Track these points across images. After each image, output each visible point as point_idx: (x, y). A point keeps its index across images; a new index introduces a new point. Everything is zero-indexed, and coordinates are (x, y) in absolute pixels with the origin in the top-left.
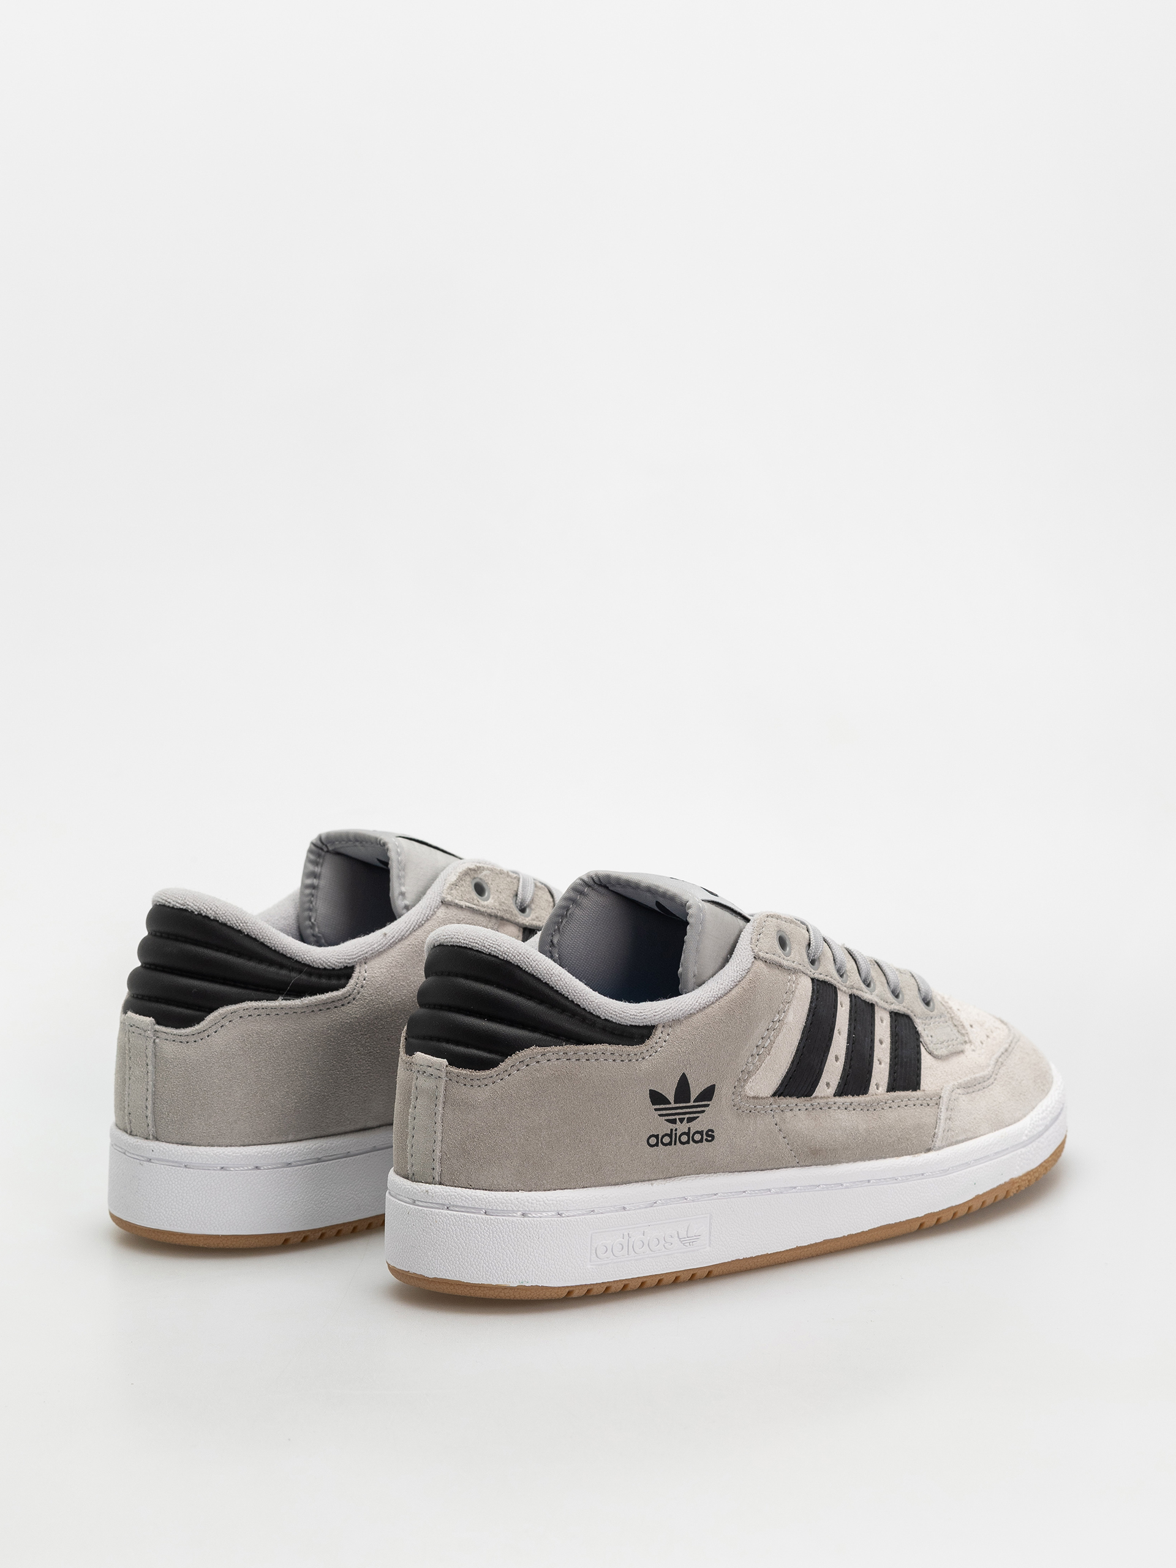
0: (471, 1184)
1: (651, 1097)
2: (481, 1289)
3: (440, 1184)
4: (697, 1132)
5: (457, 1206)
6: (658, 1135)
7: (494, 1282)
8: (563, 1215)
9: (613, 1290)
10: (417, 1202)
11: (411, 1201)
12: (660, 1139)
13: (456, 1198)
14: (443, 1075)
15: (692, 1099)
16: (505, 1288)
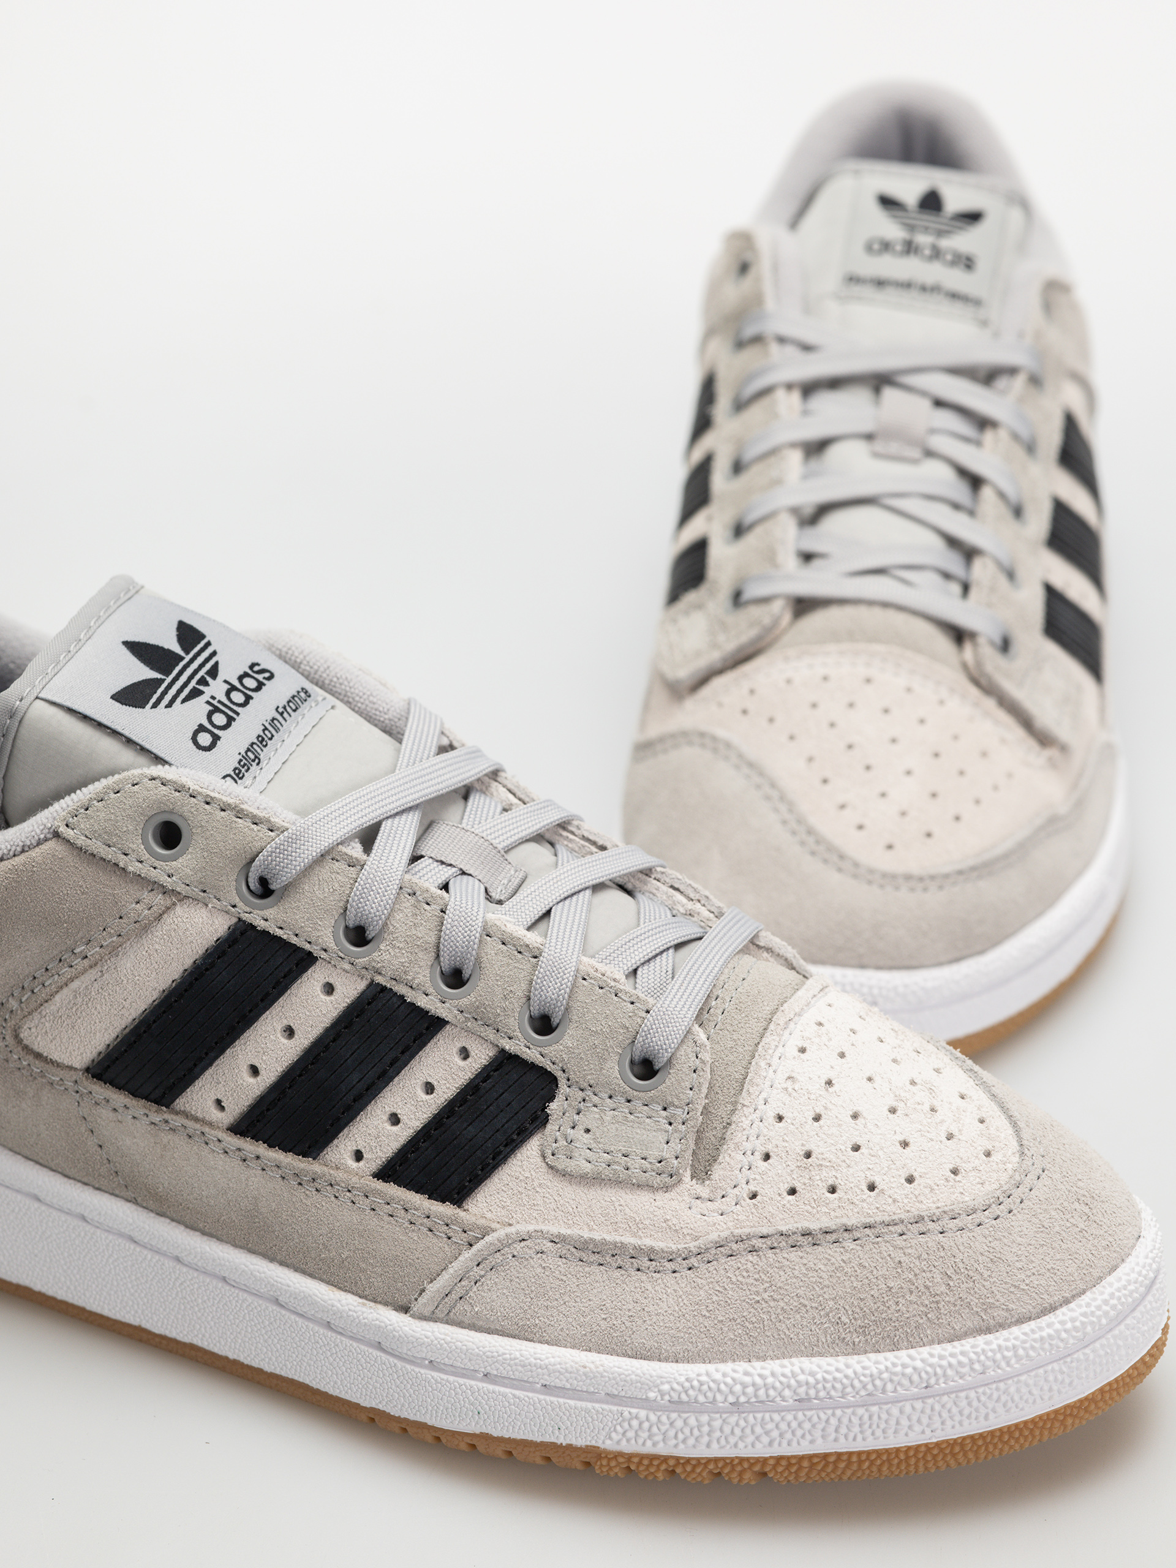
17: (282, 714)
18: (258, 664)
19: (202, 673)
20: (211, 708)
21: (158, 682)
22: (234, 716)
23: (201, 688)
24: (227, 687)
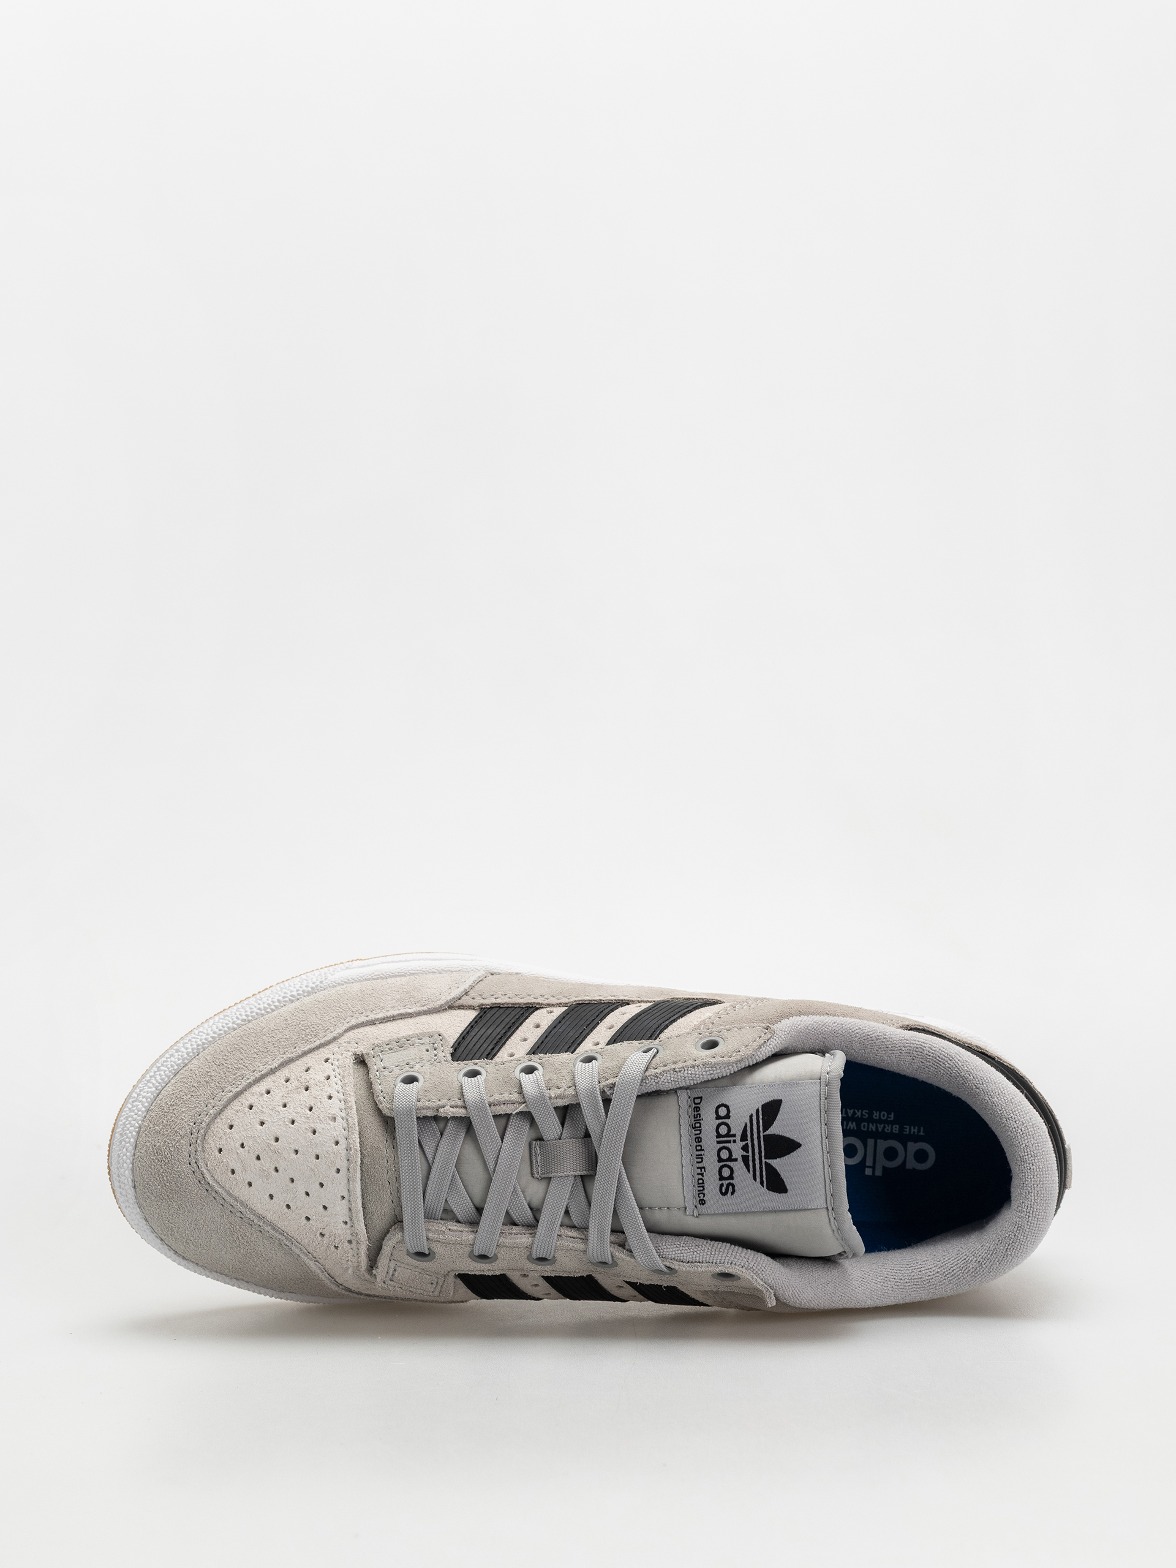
17: (701, 1168)
18: (732, 1193)
19: (750, 1154)
20: (731, 1133)
21: (765, 1130)
22: (718, 1140)
23: (744, 1143)
24: (734, 1157)
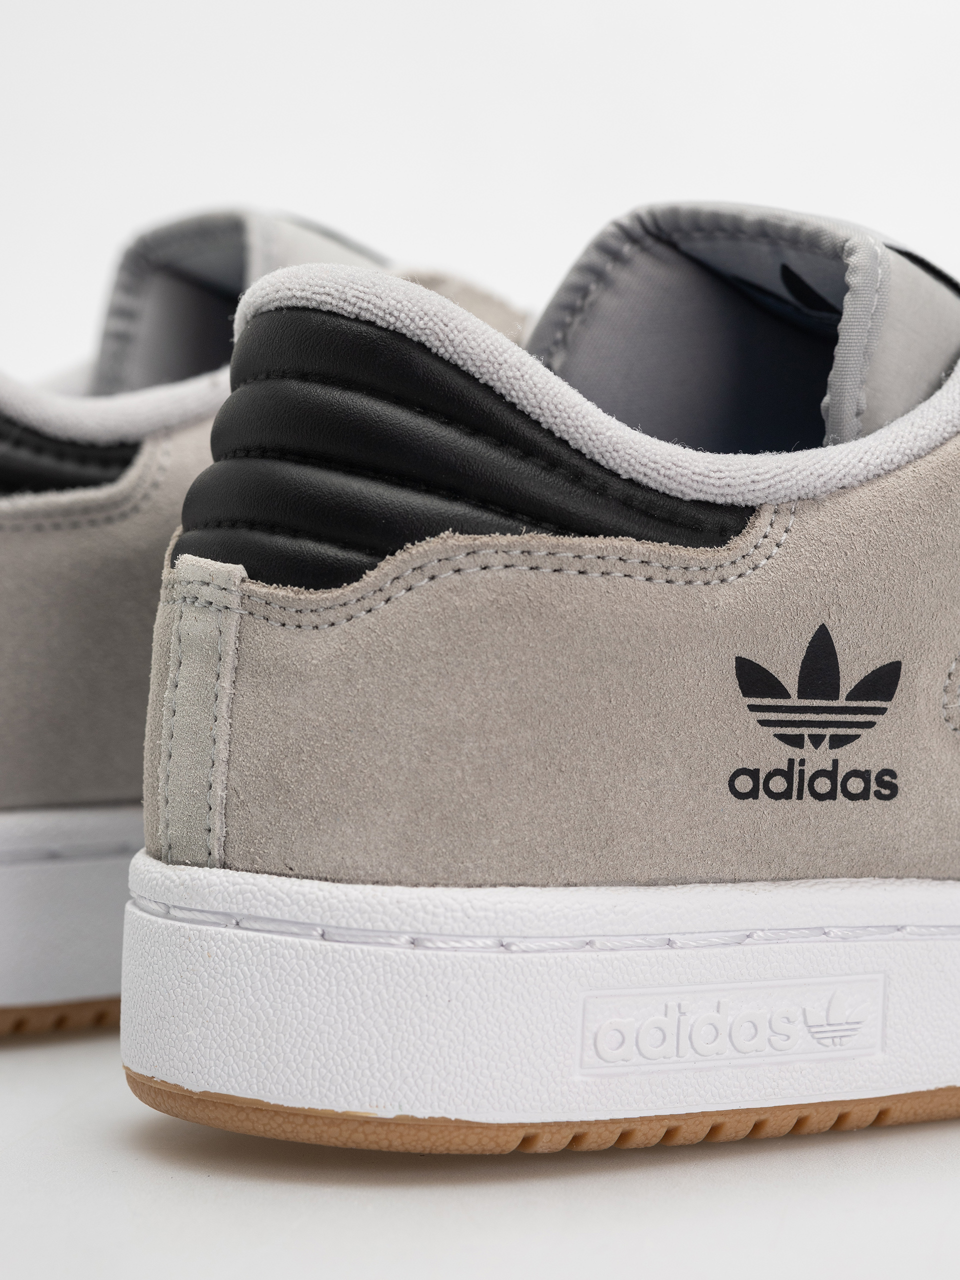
0: (293, 864)
1: (740, 675)
2: (311, 1121)
3: (224, 866)
4: (855, 773)
5: (257, 919)
6: (757, 771)
7: (340, 1106)
8: (514, 948)
9: (638, 1140)
10: (173, 912)
11: (160, 909)
12: (761, 781)
13: (255, 897)
14: (234, 601)
15: (845, 690)
16: (366, 1121)
